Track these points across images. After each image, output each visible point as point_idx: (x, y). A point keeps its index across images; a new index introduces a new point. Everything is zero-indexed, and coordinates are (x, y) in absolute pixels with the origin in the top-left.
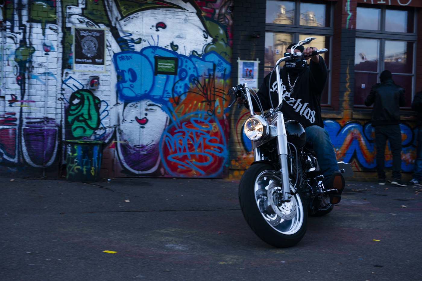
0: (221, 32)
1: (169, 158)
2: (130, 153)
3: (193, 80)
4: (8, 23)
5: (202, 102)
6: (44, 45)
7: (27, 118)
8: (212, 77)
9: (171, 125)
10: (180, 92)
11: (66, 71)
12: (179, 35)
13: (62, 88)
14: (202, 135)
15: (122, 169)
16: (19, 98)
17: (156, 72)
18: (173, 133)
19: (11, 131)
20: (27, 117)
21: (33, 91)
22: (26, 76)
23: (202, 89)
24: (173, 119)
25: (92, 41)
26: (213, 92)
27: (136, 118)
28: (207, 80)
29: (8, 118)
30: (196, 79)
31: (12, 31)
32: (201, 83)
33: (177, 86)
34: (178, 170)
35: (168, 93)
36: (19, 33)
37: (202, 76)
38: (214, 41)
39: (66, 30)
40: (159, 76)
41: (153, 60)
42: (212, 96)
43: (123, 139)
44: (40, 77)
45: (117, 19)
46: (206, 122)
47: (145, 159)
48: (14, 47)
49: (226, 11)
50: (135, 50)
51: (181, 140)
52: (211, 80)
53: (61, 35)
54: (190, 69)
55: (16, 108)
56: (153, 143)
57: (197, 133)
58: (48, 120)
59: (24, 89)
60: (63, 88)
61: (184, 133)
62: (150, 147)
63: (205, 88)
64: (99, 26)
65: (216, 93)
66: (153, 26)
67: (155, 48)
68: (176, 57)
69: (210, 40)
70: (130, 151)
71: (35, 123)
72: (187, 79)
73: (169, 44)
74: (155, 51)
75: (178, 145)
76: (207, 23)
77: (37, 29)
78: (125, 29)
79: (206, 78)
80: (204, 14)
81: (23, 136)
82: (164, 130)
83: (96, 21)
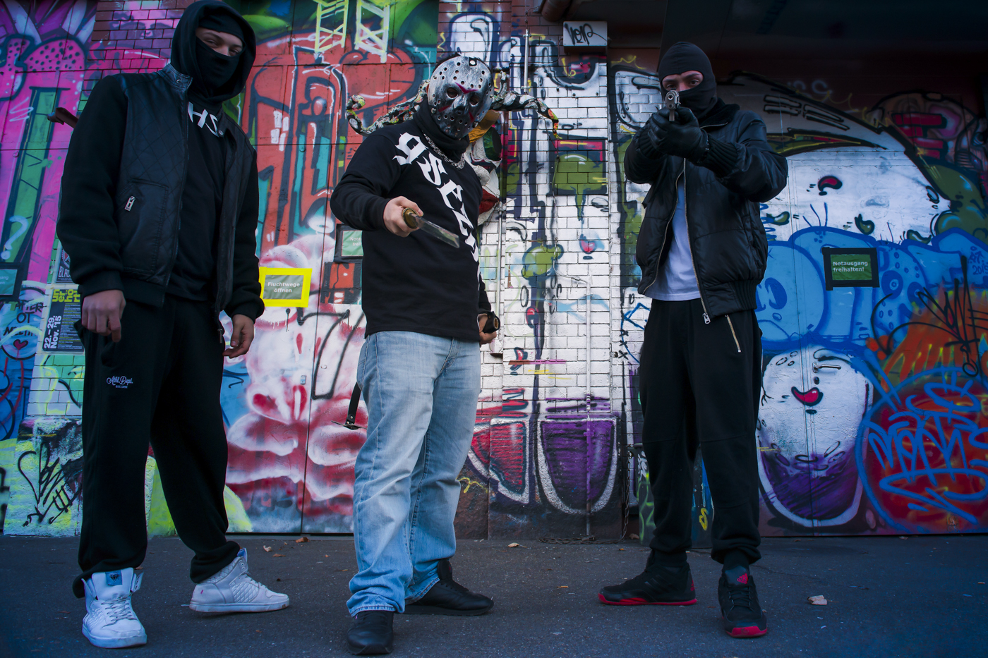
0: (968, 185)
1: (884, 484)
2: (787, 475)
3: (917, 296)
4: (511, 203)
5: (947, 345)
6: (582, 239)
7: (549, 400)
8: (962, 286)
9: (879, 404)
10: (891, 324)
11: (629, 291)
12: (872, 200)
13: (622, 330)
14: (957, 425)
15: (771, 516)
16: (532, 356)
17: (830, 283)
18: (886, 425)
19: (513, 430)
20: (548, 396)
21: (560, 341)
22: (546, 308)
23: (941, 316)
24: (883, 389)
26: (969, 321)
27: (794, 390)
28: (951, 293)
29: (508, 400)
30: (925, 293)
31: (518, 217)
32: (937, 301)
33: (882, 311)
34: (910, 515)
35: (862, 329)
36: (532, 220)
37: (937, 285)
38: (955, 207)
39: (626, 208)
40: (837, 292)
41: (820, 258)
42: (969, 330)
43: (767, 441)
44: (574, 308)
46: (964, 391)
47: (825, 490)
48: (521, 247)
49: (972, 142)
50: (777, 239)
51: (906, 439)
52: (961, 293)
53: (616, 217)
54: (906, 270)
55: (524, 380)
56: (840, 450)
57: (943, 420)
58: (593, 401)
59: (543, 336)
60: (625, 329)
61: (913, 423)
62: (834, 460)
63: (949, 311)
65: (976, 322)
66: (812, 186)
67: (821, 230)
68: (872, 246)
69: (944, 204)
70: (786, 471)
71: (566, 409)
72: (903, 294)
73: (853, 221)
74: (821, 237)
75: (901, 452)
76: (933, 170)
77: (566, 207)
79: (949, 289)
80: (921, 152)
81: (539, 439)
82: (864, 415)
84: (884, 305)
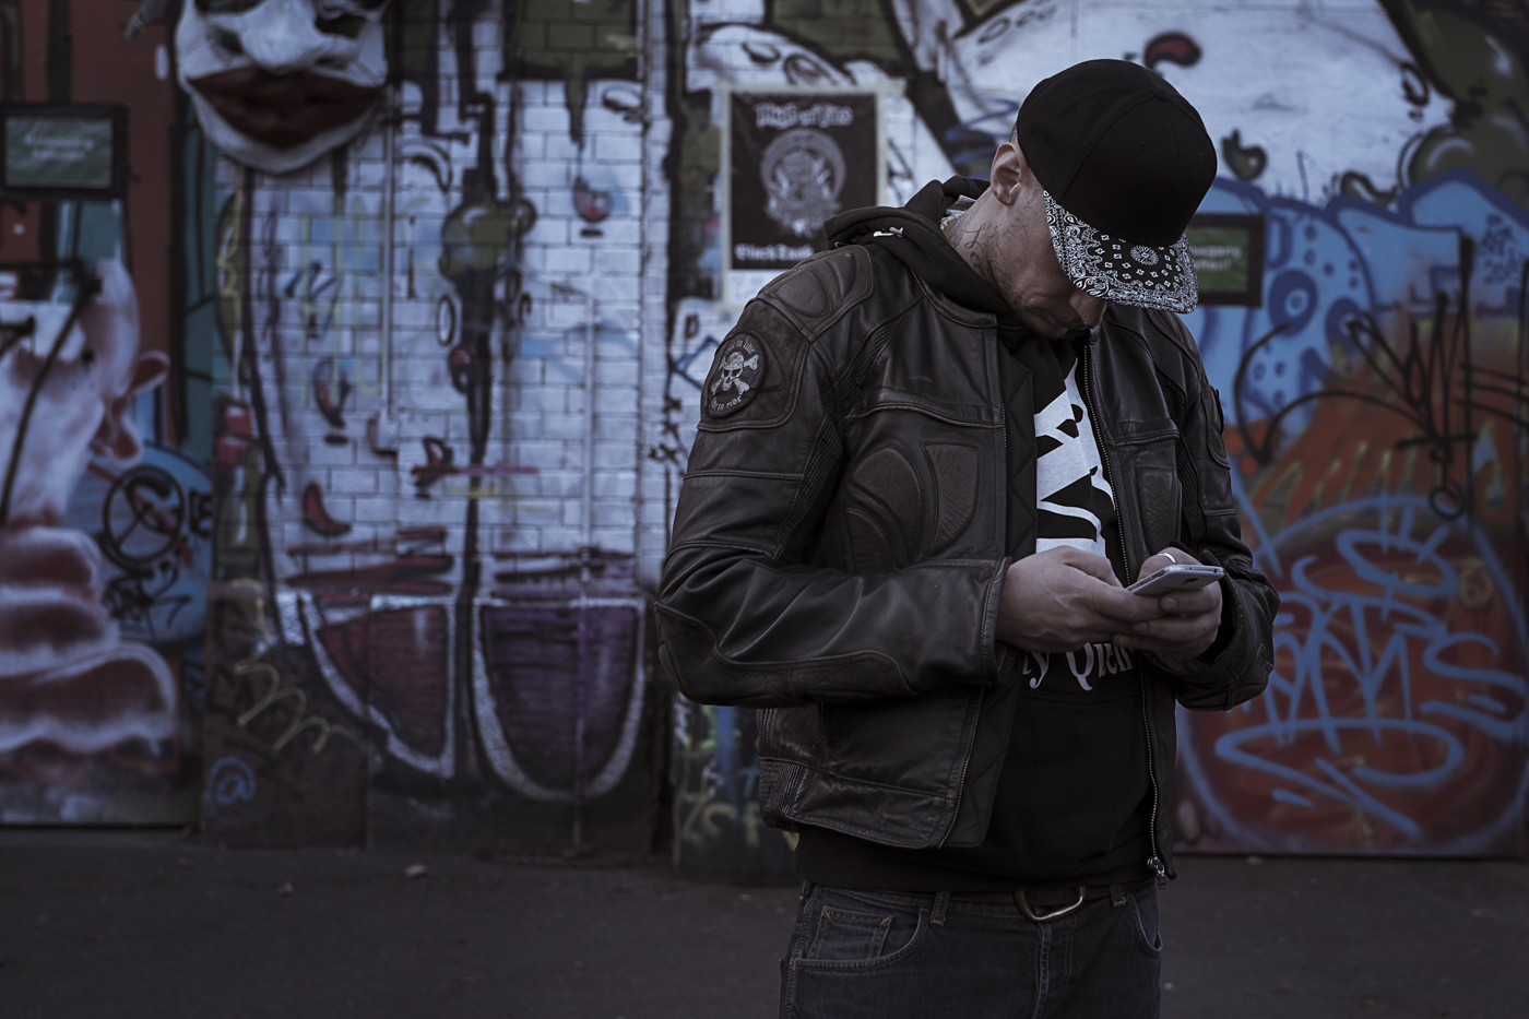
0: (1503, 64)
1: (1226, 748)
3: (1346, 332)
4: (411, 95)
5: (1401, 446)
6: (580, 186)
7: (500, 556)
8: (1453, 309)
10: (1279, 396)
11: (687, 308)
12: (1269, 96)
13: (667, 397)
14: (1401, 627)
16: (462, 458)
19: (421, 622)
20: (497, 546)
21: (525, 417)
22: (495, 345)
23: (1397, 377)
25: (813, 153)
26: (1458, 393)
28: (1425, 327)
29: (410, 554)
30: (1366, 323)
31: (429, 127)
32: (1392, 343)
33: (1261, 366)
34: (1276, 814)
36: (463, 138)
37: (1397, 306)
38: (1464, 116)
39: (686, 105)
42: (1456, 412)
44: (559, 349)
45: (941, 29)
46: (1425, 551)
48: (436, 206)
51: (1284, 653)
52: (1449, 326)
53: (662, 129)
54: (1329, 269)
55: (448, 510)
57: (1371, 613)
58: (597, 559)
59: (487, 411)
60: (674, 395)
63: (1415, 369)
64: (847, 74)
65: (1476, 395)
68: (1254, 209)
69: (1438, 110)
71: (537, 576)
72: (1316, 325)
76: (1423, 21)
77: (545, 111)
78: (983, 79)
79: (1422, 317)
81: (477, 642)
83: (837, 51)
84: (1268, 350)
